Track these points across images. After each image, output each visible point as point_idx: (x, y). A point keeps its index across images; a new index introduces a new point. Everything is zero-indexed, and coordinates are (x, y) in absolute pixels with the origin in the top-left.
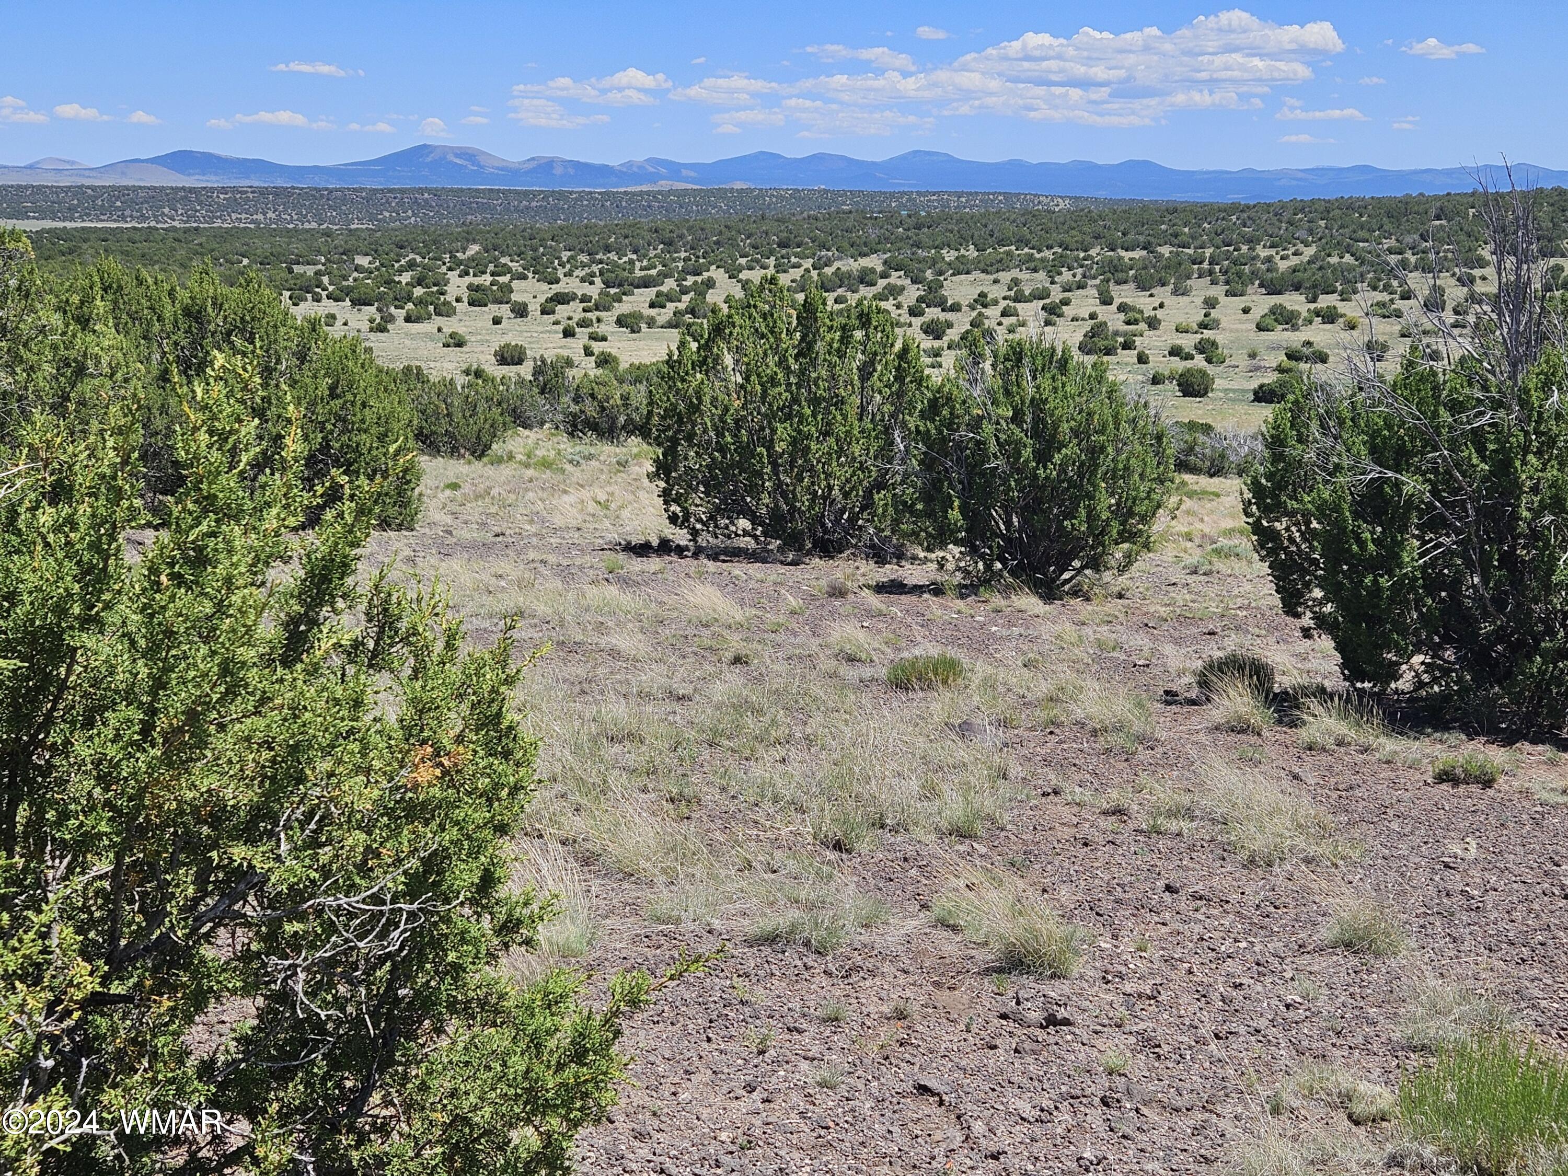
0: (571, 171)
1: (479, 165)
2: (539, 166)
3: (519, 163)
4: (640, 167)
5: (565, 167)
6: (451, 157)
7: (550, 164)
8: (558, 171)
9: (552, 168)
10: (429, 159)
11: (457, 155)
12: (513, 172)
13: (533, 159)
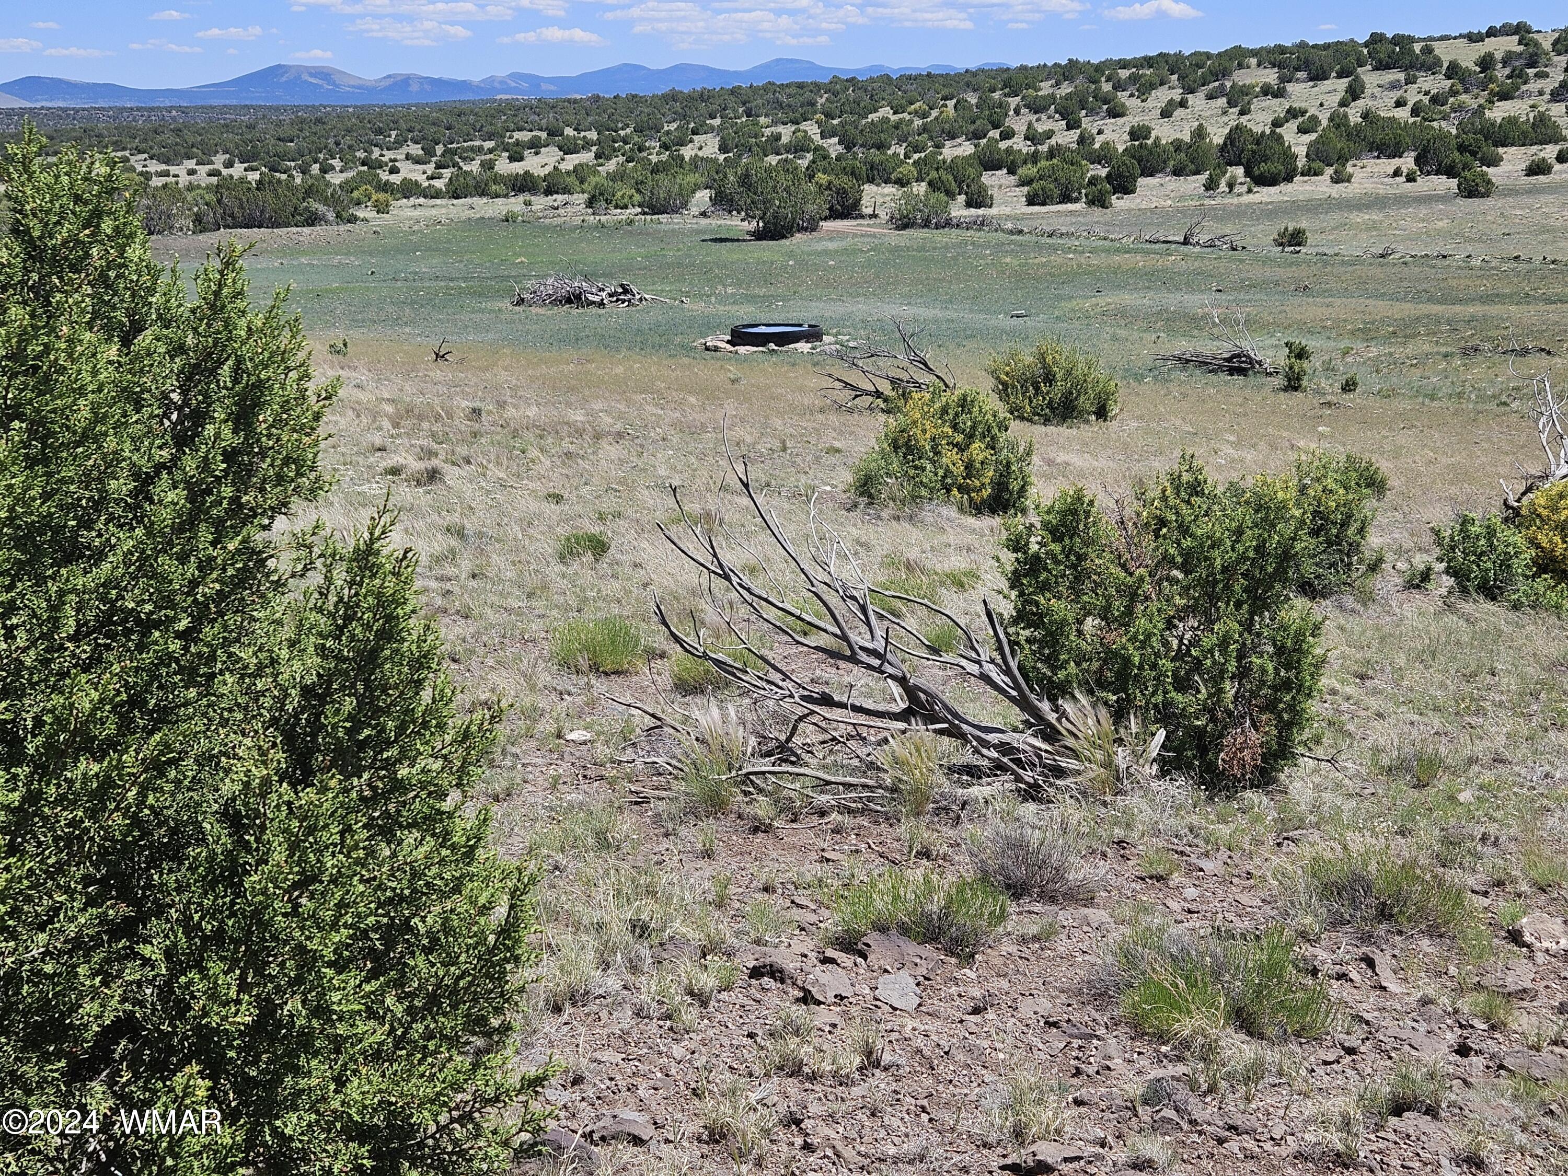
0: (428, 87)
1: (334, 84)
2: (395, 83)
3: (376, 81)
4: (501, 82)
5: (421, 83)
6: (305, 77)
7: (406, 81)
8: (415, 87)
9: (409, 85)
10: (284, 79)
11: (311, 75)
12: (369, 89)
13: (389, 76)
